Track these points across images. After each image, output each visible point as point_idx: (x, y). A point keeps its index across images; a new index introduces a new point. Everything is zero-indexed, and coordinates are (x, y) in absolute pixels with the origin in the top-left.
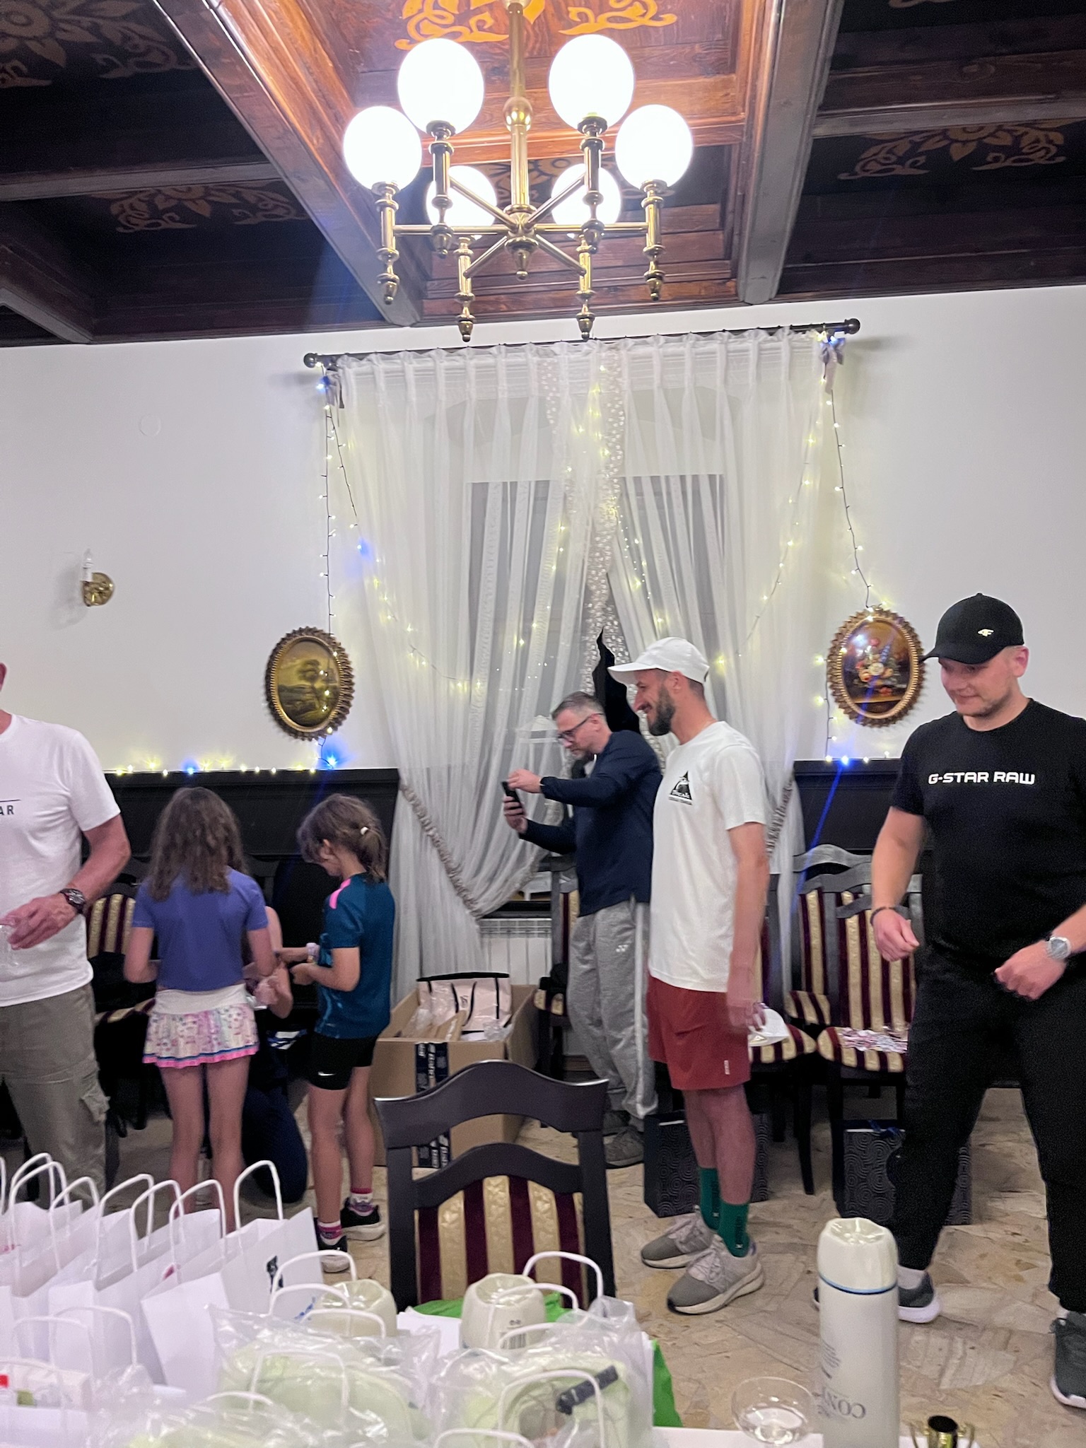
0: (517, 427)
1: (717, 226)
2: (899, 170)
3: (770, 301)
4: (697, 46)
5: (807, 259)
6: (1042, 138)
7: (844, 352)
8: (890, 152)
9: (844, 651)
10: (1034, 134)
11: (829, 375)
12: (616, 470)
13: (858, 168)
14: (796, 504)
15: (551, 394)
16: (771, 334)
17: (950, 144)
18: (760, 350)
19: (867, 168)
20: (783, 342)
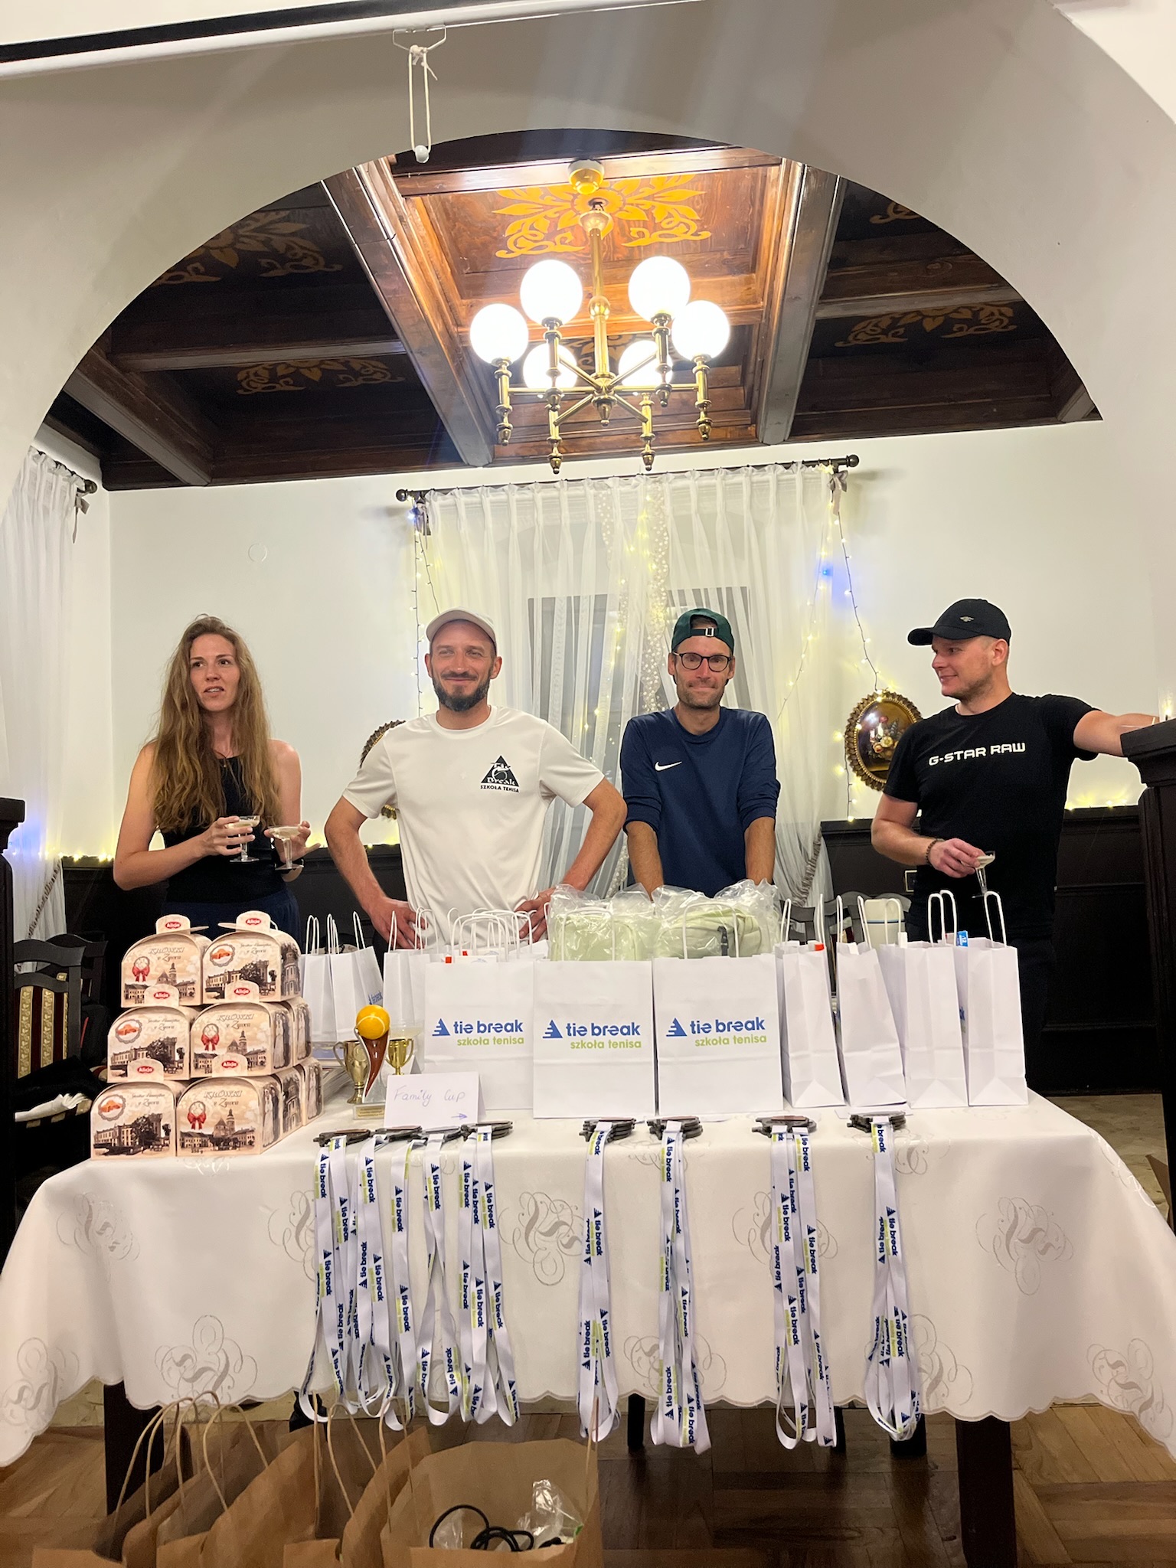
0: (579, 550)
1: (739, 383)
2: (883, 339)
3: (784, 442)
4: (725, 253)
5: (813, 408)
6: (997, 313)
7: (847, 481)
8: (876, 325)
9: (859, 727)
10: (989, 309)
11: (836, 500)
12: (662, 581)
13: (851, 338)
14: (813, 605)
15: (606, 520)
16: (787, 468)
17: (922, 319)
18: (778, 481)
19: (858, 337)
20: (797, 474)
